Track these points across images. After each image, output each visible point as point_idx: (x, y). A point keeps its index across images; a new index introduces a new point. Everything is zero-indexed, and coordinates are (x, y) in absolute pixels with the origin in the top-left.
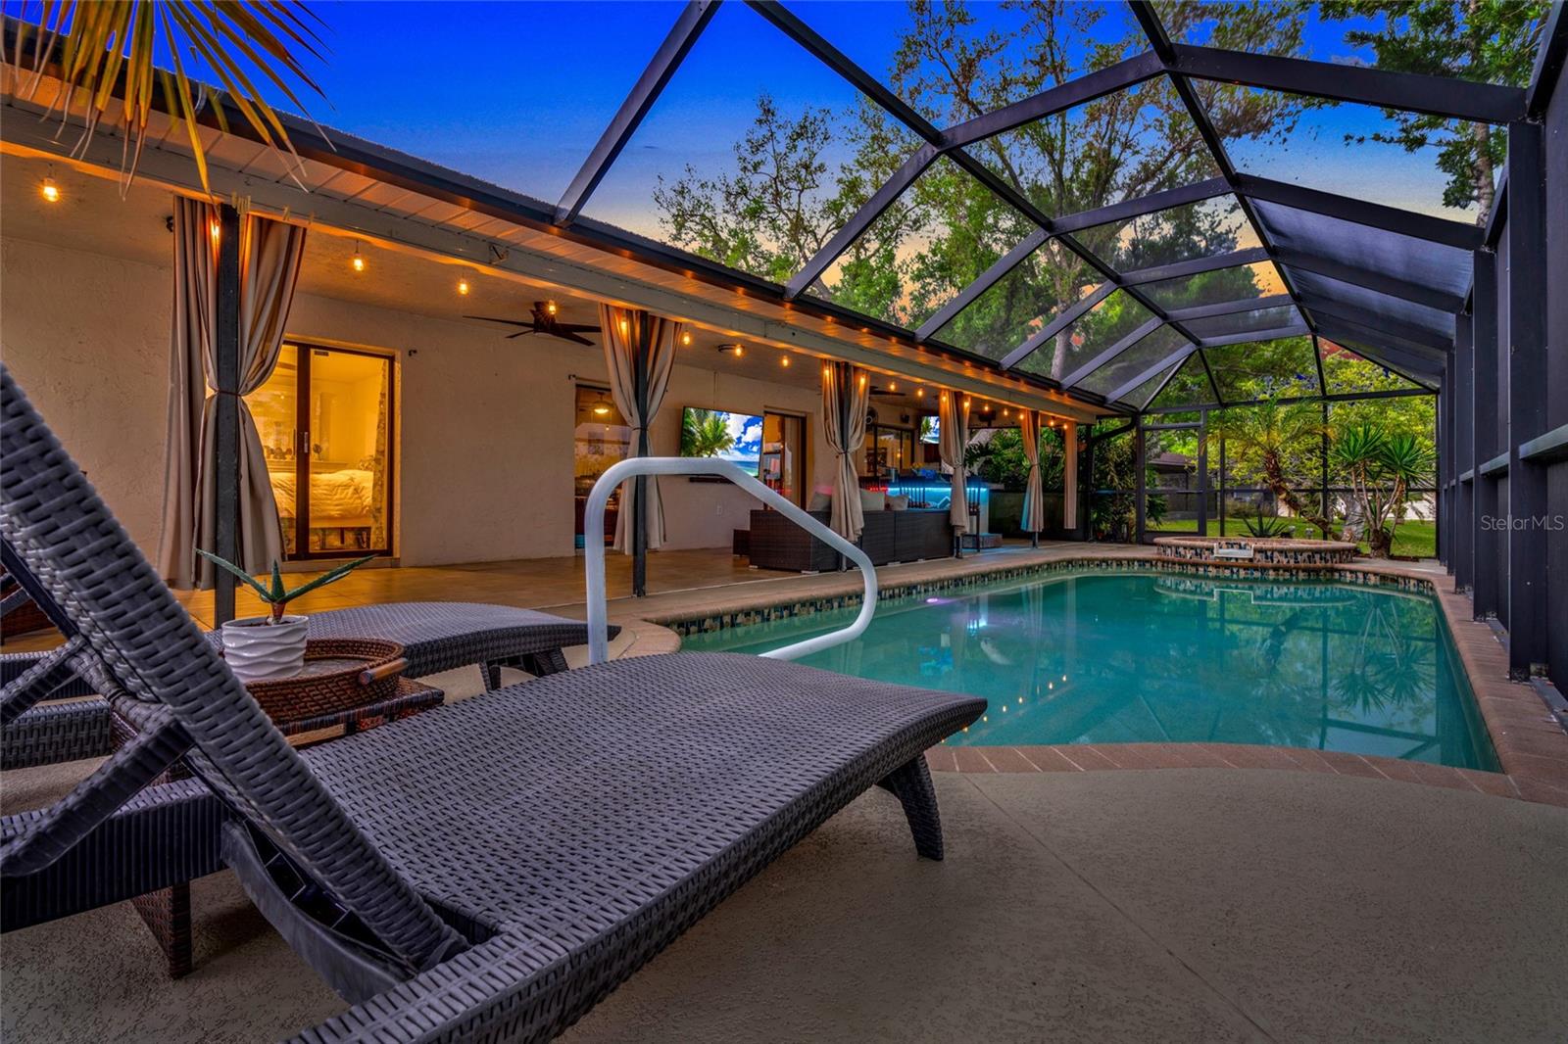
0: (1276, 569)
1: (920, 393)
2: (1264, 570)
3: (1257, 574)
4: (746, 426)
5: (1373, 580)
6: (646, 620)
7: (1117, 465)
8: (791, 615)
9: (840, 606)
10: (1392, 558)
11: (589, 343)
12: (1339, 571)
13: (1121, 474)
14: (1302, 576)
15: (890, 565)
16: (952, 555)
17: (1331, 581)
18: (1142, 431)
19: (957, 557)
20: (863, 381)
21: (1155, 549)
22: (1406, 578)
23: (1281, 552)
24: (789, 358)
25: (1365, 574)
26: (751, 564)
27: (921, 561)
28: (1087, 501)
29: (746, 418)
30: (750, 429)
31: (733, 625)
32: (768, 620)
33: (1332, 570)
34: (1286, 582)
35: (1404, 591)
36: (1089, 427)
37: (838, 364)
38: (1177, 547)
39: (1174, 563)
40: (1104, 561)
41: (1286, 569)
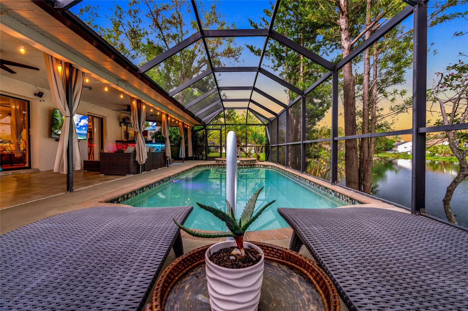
0: (244, 165)
1: (158, 113)
2: (242, 165)
3: (241, 167)
4: (81, 119)
5: (262, 166)
6: (100, 202)
7: (200, 139)
8: (143, 191)
9: (155, 186)
10: (260, 161)
11: (12, 72)
12: (255, 165)
13: (201, 141)
14: (249, 166)
15: (152, 170)
16: (165, 166)
17: (254, 167)
18: (207, 130)
19: (168, 166)
20: (144, 107)
21: (215, 161)
22: (269, 166)
23: (245, 161)
24: (123, 95)
25: (260, 165)
26: (101, 173)
27: (159, 169)
28: (195, 149)
29: (81, 116)
30: (82, 121)
31: (128, 198)
32: (137, 194)
33: (254, 165)
34: (246, 168)
35: (268, 168)
36: (193, 128)
37: (137, 100)
38: (222, 161)
39: (221, 165)
40: (205, 165)
41: (246, 165)
